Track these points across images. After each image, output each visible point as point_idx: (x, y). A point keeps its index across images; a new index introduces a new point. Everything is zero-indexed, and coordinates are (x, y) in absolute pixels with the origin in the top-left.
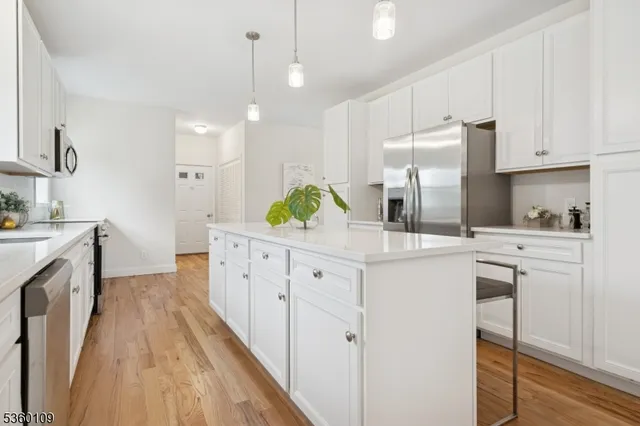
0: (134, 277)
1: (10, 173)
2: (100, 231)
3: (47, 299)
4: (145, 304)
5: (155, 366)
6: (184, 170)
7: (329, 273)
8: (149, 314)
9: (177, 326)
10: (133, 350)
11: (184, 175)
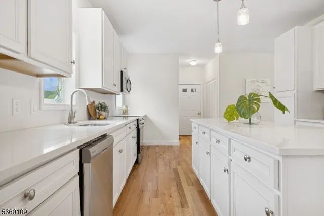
0: (158, 146)
1: (105, 94)
2: (139, 121)
3: (90, 155)
4: (161, 162)
5: (158, 198)
6: (185, 87)
7: (254, 159)
8: (161, 168)
9: (174, 177)
10: (150, 186)
11: (185, 90)
